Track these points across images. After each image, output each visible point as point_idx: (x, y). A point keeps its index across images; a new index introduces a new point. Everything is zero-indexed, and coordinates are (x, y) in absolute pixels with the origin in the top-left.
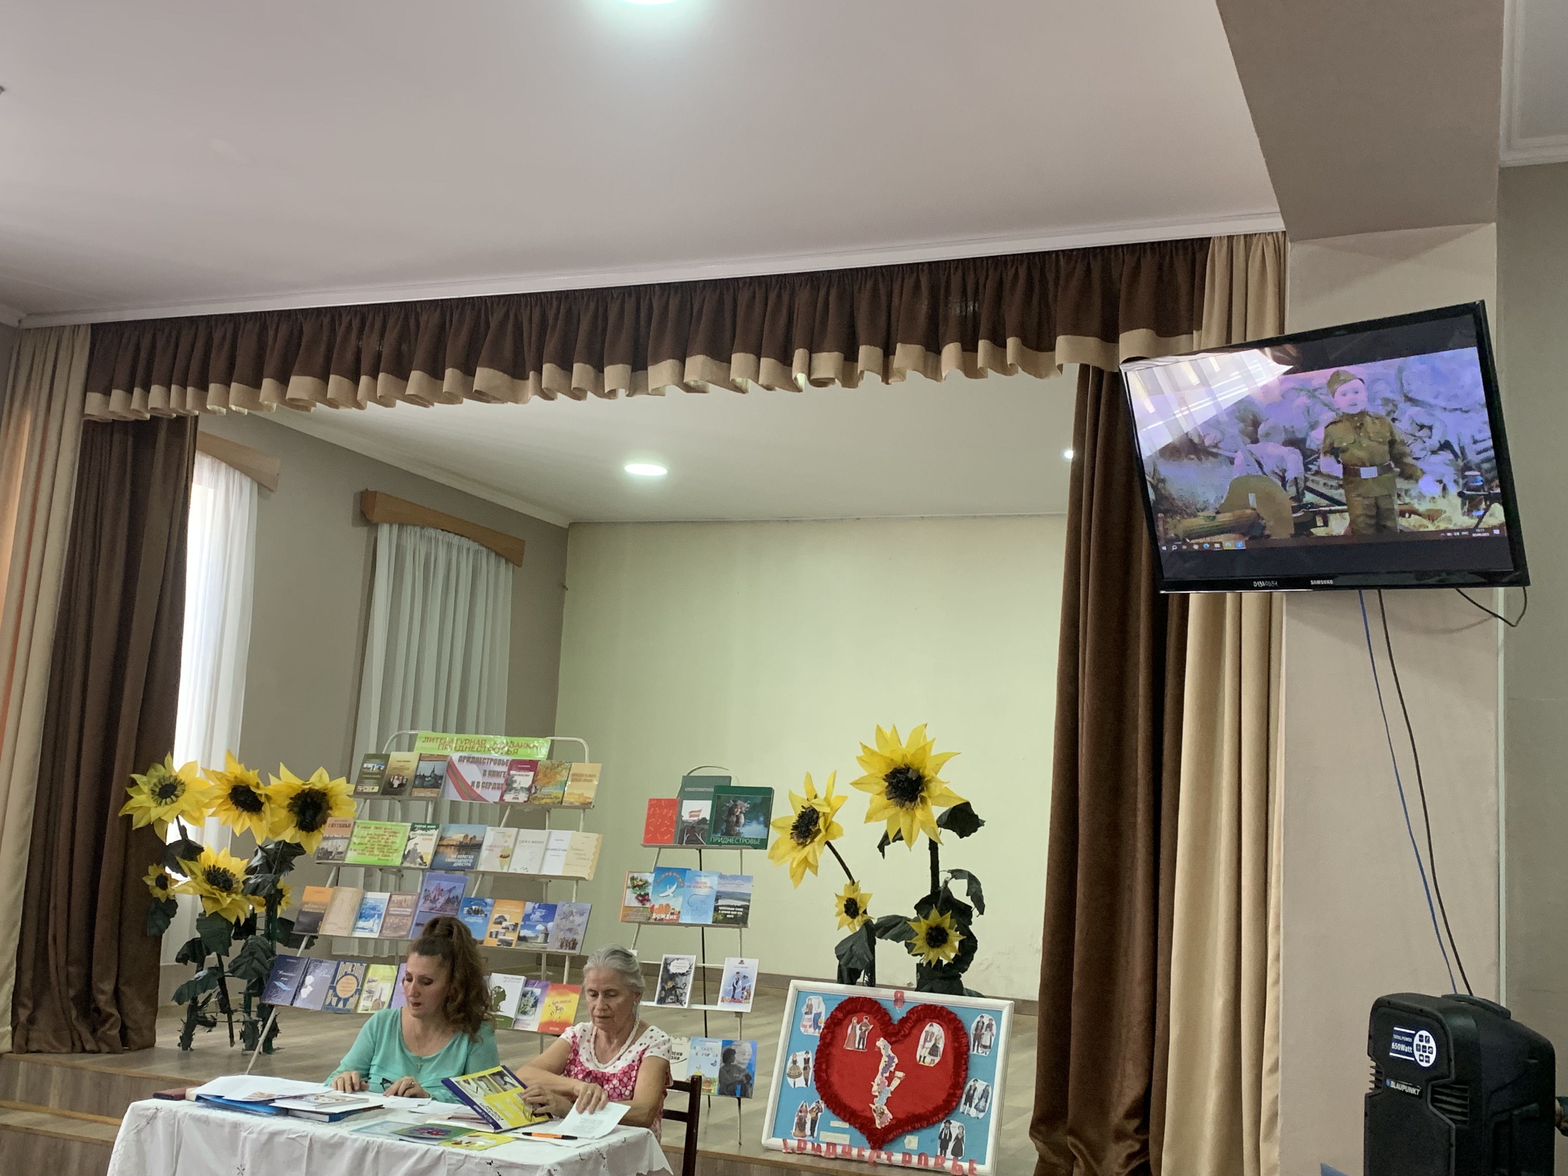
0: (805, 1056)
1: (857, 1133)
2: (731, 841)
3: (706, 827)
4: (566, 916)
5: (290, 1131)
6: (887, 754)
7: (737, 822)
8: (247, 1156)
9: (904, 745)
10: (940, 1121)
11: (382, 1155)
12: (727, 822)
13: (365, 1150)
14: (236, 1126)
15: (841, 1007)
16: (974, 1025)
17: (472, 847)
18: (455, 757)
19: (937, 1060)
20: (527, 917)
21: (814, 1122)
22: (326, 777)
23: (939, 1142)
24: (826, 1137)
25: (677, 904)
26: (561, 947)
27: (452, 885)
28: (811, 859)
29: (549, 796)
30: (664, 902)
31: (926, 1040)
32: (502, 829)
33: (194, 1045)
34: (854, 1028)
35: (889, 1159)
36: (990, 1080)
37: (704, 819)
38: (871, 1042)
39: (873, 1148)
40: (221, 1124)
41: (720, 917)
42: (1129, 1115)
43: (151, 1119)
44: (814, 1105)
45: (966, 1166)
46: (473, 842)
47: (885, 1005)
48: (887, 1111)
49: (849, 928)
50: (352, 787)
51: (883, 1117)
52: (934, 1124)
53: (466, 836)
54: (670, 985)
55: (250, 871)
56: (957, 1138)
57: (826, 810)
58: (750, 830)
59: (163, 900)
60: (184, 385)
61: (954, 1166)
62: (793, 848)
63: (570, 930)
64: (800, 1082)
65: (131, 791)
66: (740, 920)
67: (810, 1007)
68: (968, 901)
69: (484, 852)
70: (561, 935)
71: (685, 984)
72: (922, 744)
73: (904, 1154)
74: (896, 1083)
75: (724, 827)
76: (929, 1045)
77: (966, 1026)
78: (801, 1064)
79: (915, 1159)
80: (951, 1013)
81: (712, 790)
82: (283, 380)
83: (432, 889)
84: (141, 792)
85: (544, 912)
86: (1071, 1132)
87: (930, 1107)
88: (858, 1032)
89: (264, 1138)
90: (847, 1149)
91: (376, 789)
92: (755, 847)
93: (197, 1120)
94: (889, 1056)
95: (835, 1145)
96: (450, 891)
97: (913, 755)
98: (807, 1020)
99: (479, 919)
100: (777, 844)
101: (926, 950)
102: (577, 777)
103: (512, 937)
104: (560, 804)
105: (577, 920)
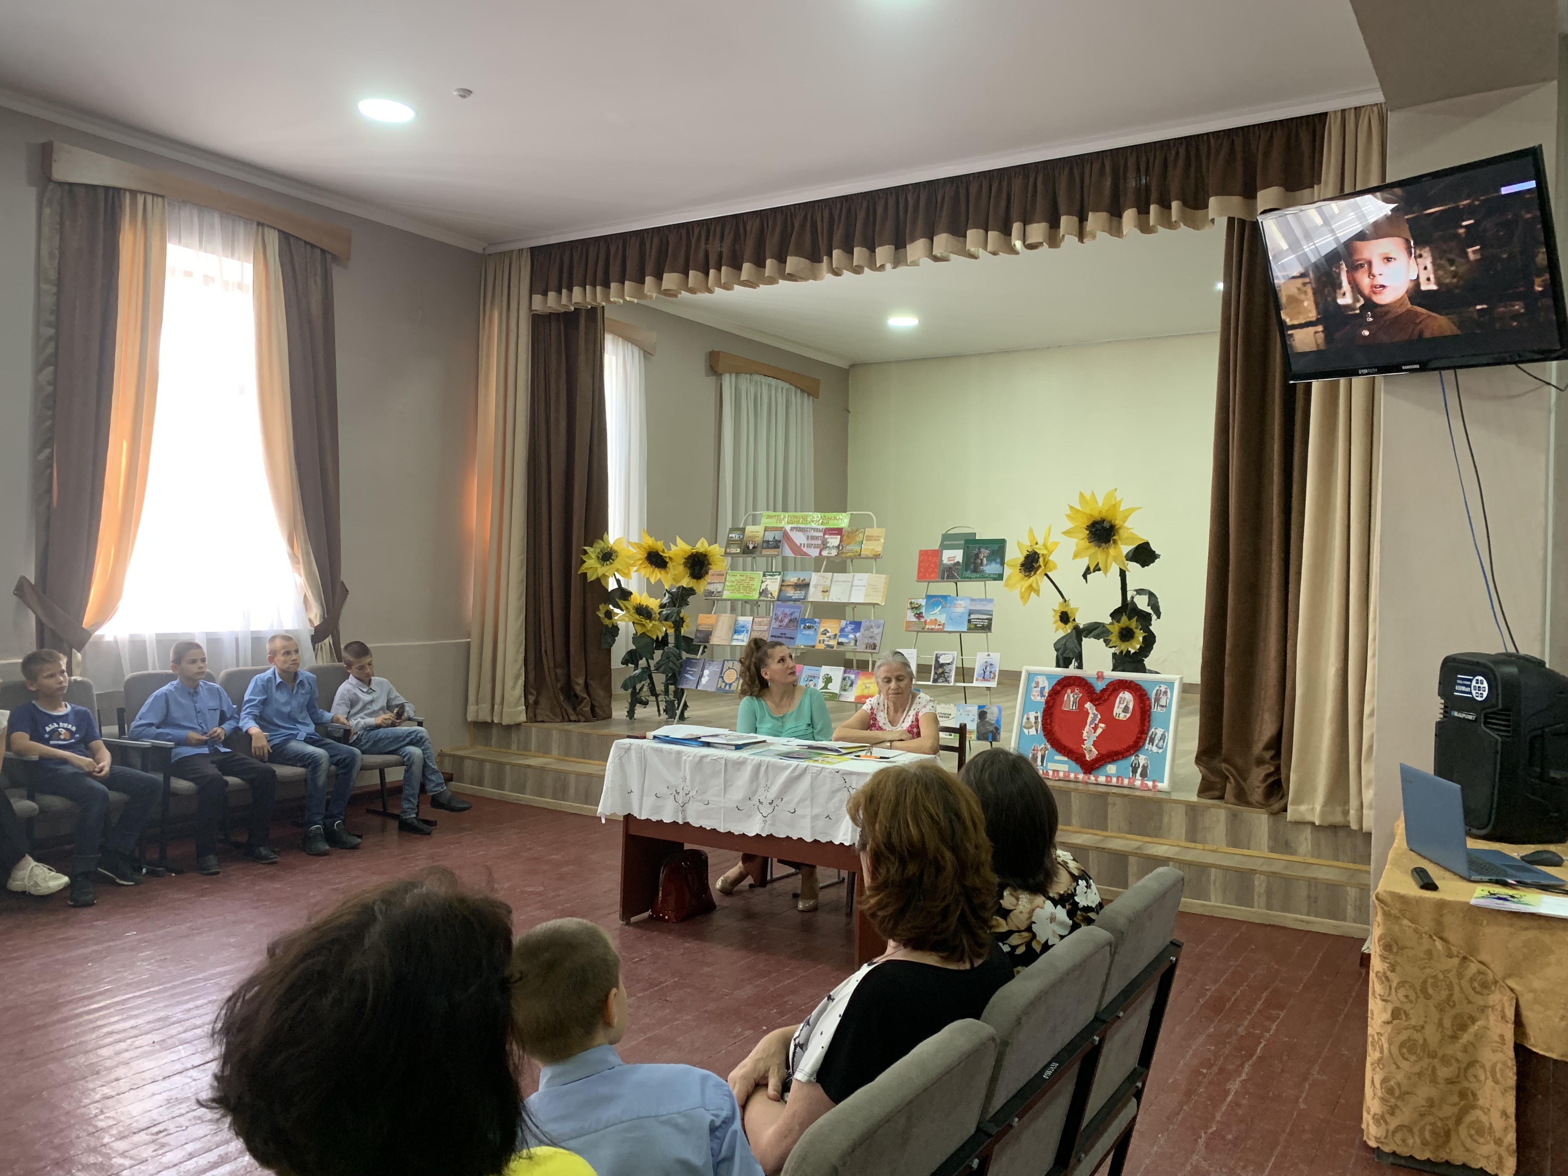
0: (1035, 715)
1: (1073, 764)
2: (978, 575)
3: (960, 567)
4: (869, 628)
5: (712, 755)
6: (1088, 511)
7: (982, 564)
8: (687, 771)
9: (1100, 505)
10: (1131, 755)
11: (770, 768)
12: (975, 563)
13: (759, 766)
14: (679, 753)
15: (1059, 683)
16: (1155, 692)
17: (803, 586)
18: (788, 528)
19: (1128, 715)
20: (842, 630)
21: (1043, 757)
22: (706, 544)
23: (1131, 769)
25: (942, 618)
26: (866, 647)
27: (792, 610)
28: (1034, 585)
29: (851, 551)
30: (933, 618)
31: (1120, 703)
32: (821, 573)
33: (635, 716)
34: (1069, 696)
35: (1096, 780)
36: (1167, 729)
37: (958, 562)
38: (1081, 704)
39: (1084, 773)
40: (670, 752)
41: (973, 626)
42: (1267, 748)
43: (628, 750)
44: (1043, 746)
45: (1150, 784)
46: (804, 583)
47: (1090, 680)
48: (1093, 749)
49: (1063, 631)
50: (723, 550)
51: (1091, 753)
52: (1127, 757)
53: (799, 579)
54: (940, 670)
55: (662, 606)
56: (1143, 766)
57: (1045, 552)
58: (991, 568)
59: (610, 626)
60: (594, 286)
61: (1142, 784)
62: (1022, 579)
63: (871, 637)
64: (1033, 731)
65: (584, 557)
66: (987, 628)
67: (1037, 683)
68: (1149, 610)
69: (812, 589)
70: (866, 641)
71: (951, 670)
72: (1113, 503)
73: (1107, 777)
75: (972, 567)
76: (1123, 706)
77: (1149, 692)
78: (1032, 720)
79: (1114, 780)
80: (1137, 685)
81: (963, 542)
82: (659, 277)
83: (779, 613)
84: (591, 558)
85: (853, 626)
86: (1226, 761)
87: (1125, 746)
88: (1072, 699)
89: (697, 759)
90: (1067, 774)
91: (739, 550)
92: (995, 579)
93: (656, 750)
94: (1094, 714)
95: (1058, 771)
96: (791, 614)
97: (1107, 510)
98: (1036, 692)
99: (810, 632)
100: (1010, 577)
101: (1119, 643)
102: (869, 538)
103: (834, 643)
104: (859, 556)
105: (876, 631)
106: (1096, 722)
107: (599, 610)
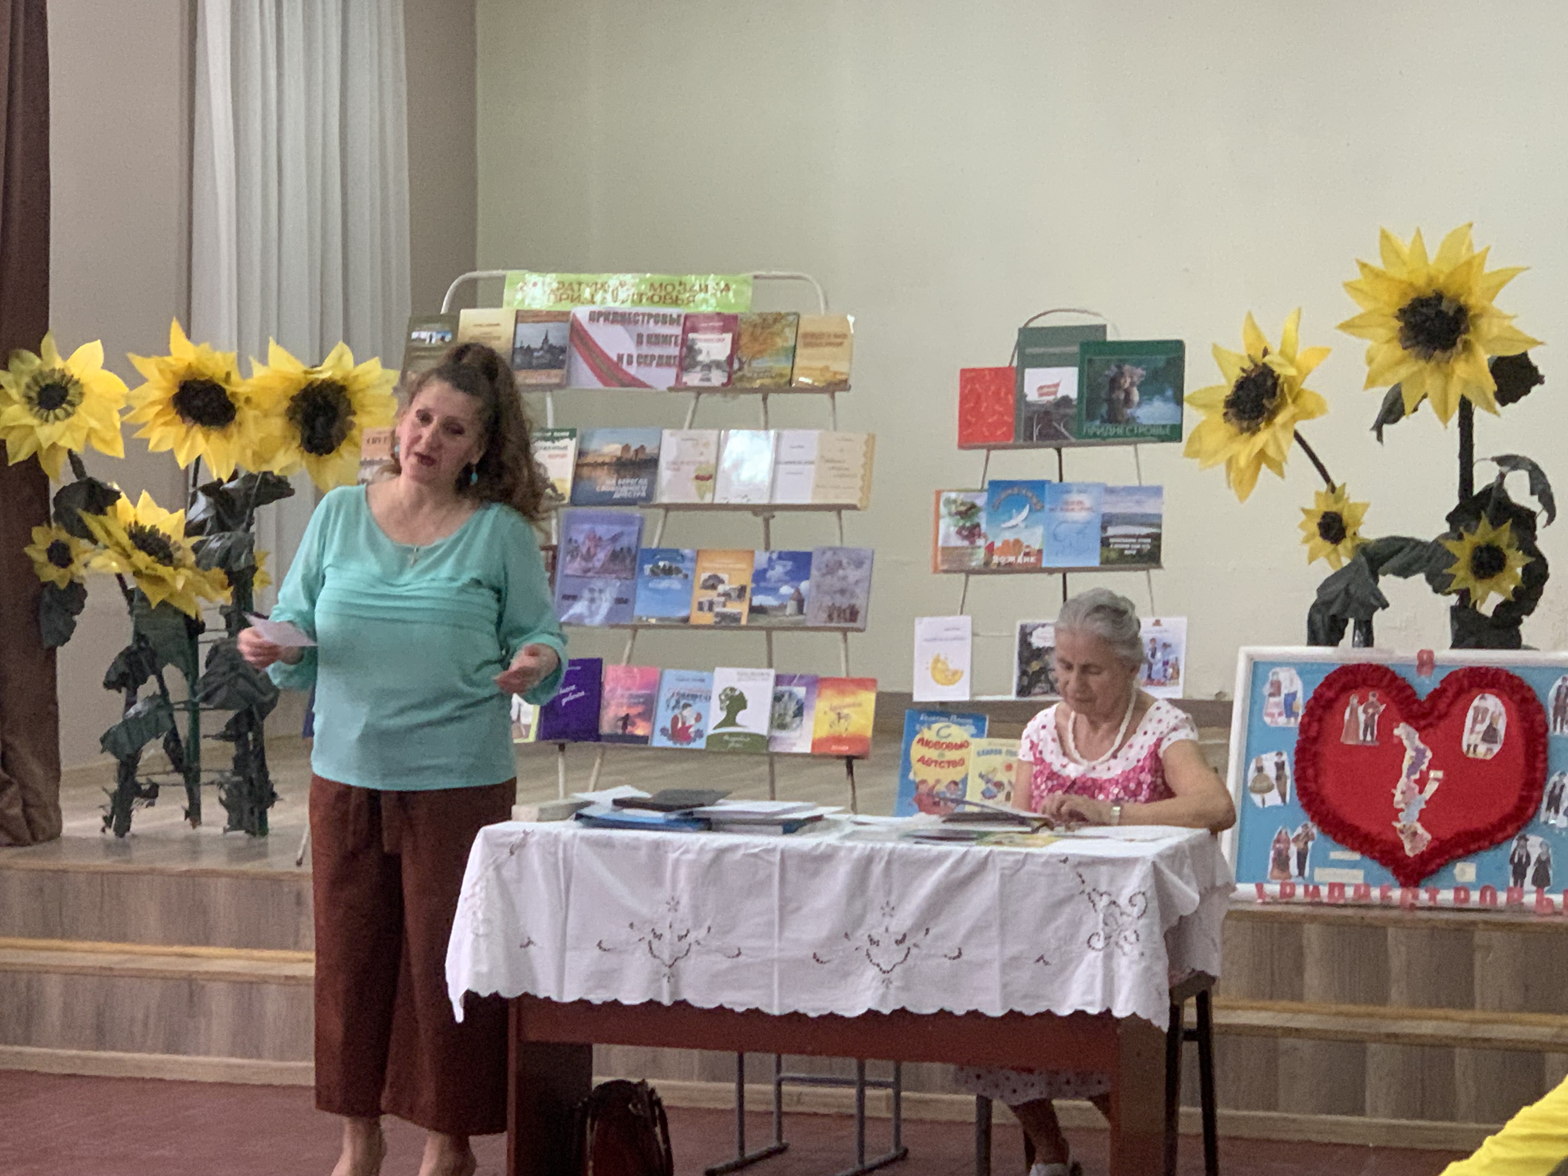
0: (1277, 759)
1: (1375, 867)
2: (1120, 431)
3: (1071, 411)
4: (831, 569)
5: (746, 845)
6: (1401, 274)
7: (1128, 401)
9: (1432, 260)
10: (1510, 837)
12: (1110, 401)
15: (1329, 682)
16: (1552, 693)
17: (641, 464)
18: (581, 313)
19: (1496, 748)
20: (759, 576)
21: (1302, 857)
22: (349, 358)
23: (1510, 868)
24: (1324, 876)
25: (1034, 538)
26: (830, 618)
27: (617, 529)
28: (1271, 452)
29: (766, 373)
30: (1010, 536)
31: (1475, 720)
32: (686, 432)
33: (135, 827)
34: (1354, 712)
35: (1433, 897)
37: (1066, 400)
38: (1385, 728)
39: (1403, 885)
41: (1113, 555)
43: (517, 849)
44: (1299, 830)
45: (1557, 898)
46: (641, 456)
47: (1401, 672)
48: (1421, 830)
49: (1330, 561)
50: (394, 375)
51: (1416, 839)
52: (1499, 843)
53: (626, 448)
54: (1035, 666)
56: (1539, 860)
57: (1291, 371)
58: (1150, 412)
61: (1539, 901)
62: (1232, 439)
63: (842, 592)
64: (1273, 798)
66: (1148, 558)
67: (1277, 687)
69: (665, 474)
70: (827, 601)
72: (1464, 255)
73: (1457, 890)
74: (1431, 788)
75: (1104, 409)
76: (1482, 728)
77: (1540, 696)
78: (1271, 771)
79: (1475, 896)
80: (1510, 677)
81: (1075, 349)
83: (581, 538)
85: (789, 564)
87: (1494, 817)
88: (1362, 717)
90: (1362, 891)
92: (1163, 439)
94: (1417, 750)
95: (1342, 886)
96: (615, 539)
98: (1274, 705)
99: (674, 583)
100: (1197, 435)
101: (1471, 583)
102: (814, 340)
103: (740, 608)
104: (788, 386)
105: (853, 574)
106: (1424, 767)
107: (30, 541)
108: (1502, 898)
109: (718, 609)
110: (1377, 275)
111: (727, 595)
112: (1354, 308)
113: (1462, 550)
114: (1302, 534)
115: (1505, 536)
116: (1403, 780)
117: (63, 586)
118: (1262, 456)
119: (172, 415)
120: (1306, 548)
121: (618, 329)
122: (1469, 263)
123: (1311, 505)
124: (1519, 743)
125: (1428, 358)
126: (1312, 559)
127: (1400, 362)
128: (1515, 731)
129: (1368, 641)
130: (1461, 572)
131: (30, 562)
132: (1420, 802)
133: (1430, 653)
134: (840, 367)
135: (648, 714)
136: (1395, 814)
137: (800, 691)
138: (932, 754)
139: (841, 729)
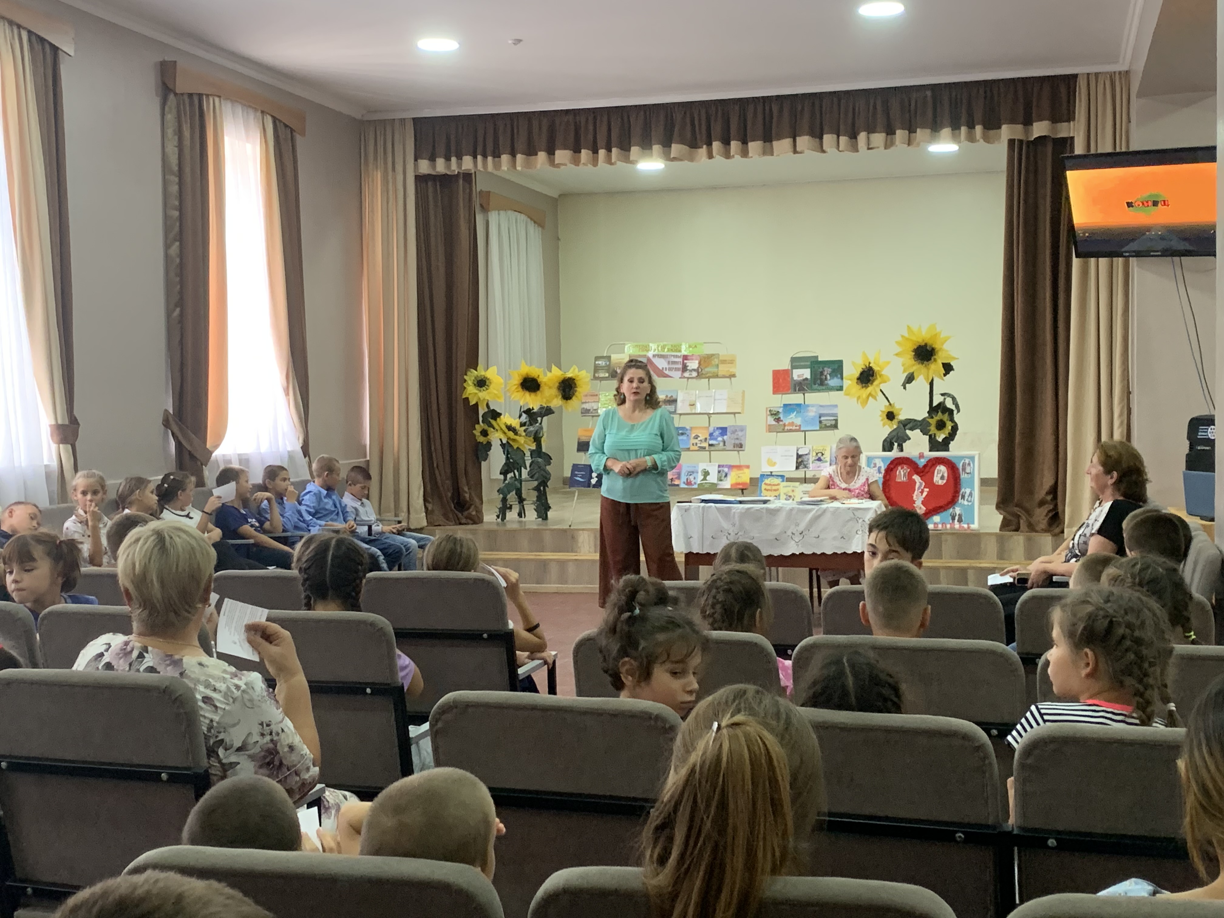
2: (824, 388)
3: (808, 382)
4: (734, 432)
6: (915, 339)
7: (826, 379)
8: (736, 519)
9: (924, 333)
11: (799, 512)
12: (821, 380)
13: (791, 511)
14: (729, 508)
15: (891, 463)
16: (961, 464)
18: (650, 355)
19: (945, 481)
20: (711, 435)
22: (577, 370)
23: (950, 518)
25: (798, 421)
26: (734, 447)
29: (709, 372)
30: (790, 421)
31: (937, 473)
33: (507, 519)
34: (900, 472)
36: (973, 488)
37: (806, 379)
38: (910, 475)
41: (823, 426)
42: (1048, 493)
46: (672, 399)
47: (914, 460)
48: (922, 507)
49: (890, 426)
50: (592, 375)
53: (667, 396)
54: (800, 460)
56: (959, 514)
57: (878, 368)
58: (833, 382)
61: (960, 527)
62: (860, 389)
63: (737, 439)
65: (465, 385)
66: (834, 426)
68: (953, 407)
69: (679, 404)
70: (733, 442)
71: (808, 459)
72: (935, 332)
74: (925, 494)
75: (819, 382)
76: (940, 475)
79: (940, 526)
80: (948, 460)
81: (809, 363)
84: (469, 385)
85: (720, 431)
86: (1017, 506)
87: (944, 502)
88: (902, 473)
89: (744, 511)
91: (607, 375)
92: (838, 390)
93: (705, 507)
94: (920, 483)
97: (929, 339)
98: (875, 470)
100: (848, 389)
101: (936, 432)
102: (724, 362)
103: (705, 445)
104: (717, 376)
105: (740, 434)
106: (922, 488)
107: (475, 429)
108: (948, 526)
109: (699, 445)
110: (907, 339)
111: (701, 441)
112: (899, 349)
113: (933, 422)
114: (881, 418)
115: (945, 417)
116: (916, 492)
117: (485, 443)
118: (870, 395)
119: (520, 389)
120: (882, 423)
121: (662, 360)
122: (936, 334)
123: (883, 409)
124: (952, 480)
125: (922, 364)
126: (884, 425)
127: (914, 365)
128: (951, 476)
129: (902, 450)
130: (933, 429)
131: (474, 435)
132: (921, 498)
133: (923, 453)
134: (733, 370)
135: (679, 478)
136: (914, 502)
137: (726, 470)
138: (769, 487)
139: (740, 481)
